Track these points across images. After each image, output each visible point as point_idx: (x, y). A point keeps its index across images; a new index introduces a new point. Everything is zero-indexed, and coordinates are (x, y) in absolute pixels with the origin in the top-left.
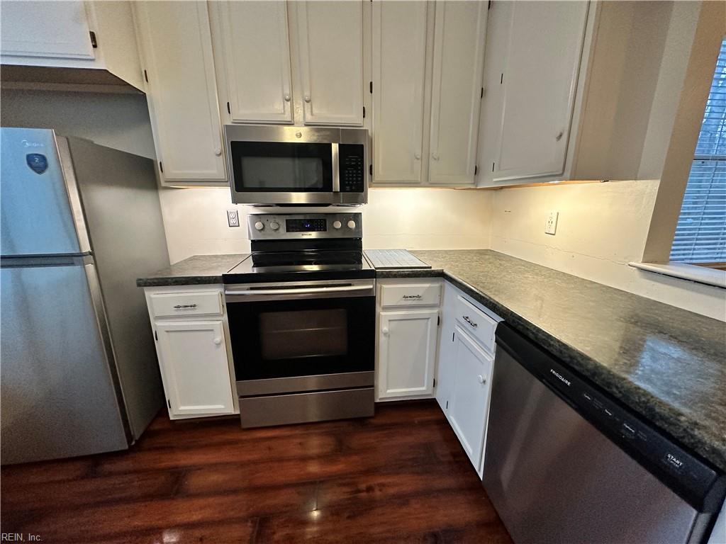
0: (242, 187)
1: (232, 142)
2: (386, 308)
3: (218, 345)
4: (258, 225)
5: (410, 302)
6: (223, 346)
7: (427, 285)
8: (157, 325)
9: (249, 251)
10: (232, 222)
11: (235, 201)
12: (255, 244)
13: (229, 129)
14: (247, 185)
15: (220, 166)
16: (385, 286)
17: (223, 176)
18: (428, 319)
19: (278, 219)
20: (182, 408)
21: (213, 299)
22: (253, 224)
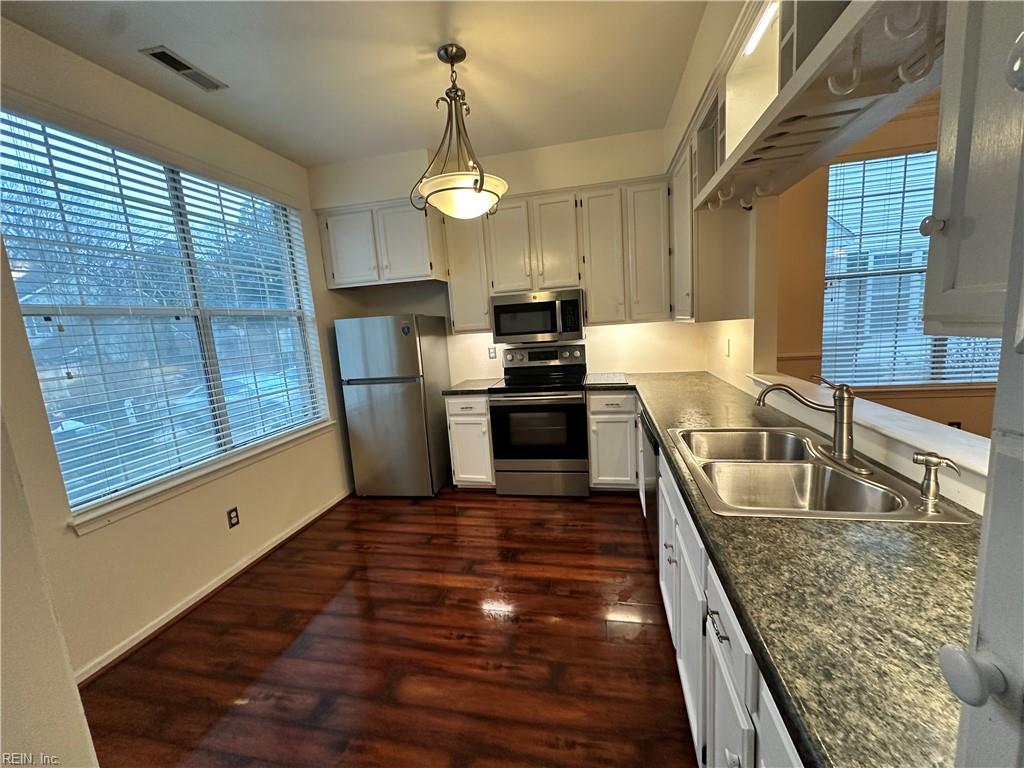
0: (500, 334)
1: (495, 307)
2: (594, 413)
3: (484, 433)
4: (509, 357)
5: (612, 409)
6: (487, 435)
7: (624, 396)
8: (451, 420)
9: (503, 376)
10: (492, 355)
11: (495, 342)
12: (507, 371)
13: (493, 299)
14: (503, 331)
15: (486, 320)
16: (592, 397)
17: (488, 327)
18: (626, 422)
19: (523, 352)
20: (462, 476)
21: (481, 404)
22: (505, 356)
